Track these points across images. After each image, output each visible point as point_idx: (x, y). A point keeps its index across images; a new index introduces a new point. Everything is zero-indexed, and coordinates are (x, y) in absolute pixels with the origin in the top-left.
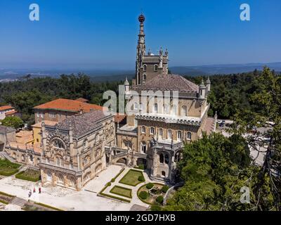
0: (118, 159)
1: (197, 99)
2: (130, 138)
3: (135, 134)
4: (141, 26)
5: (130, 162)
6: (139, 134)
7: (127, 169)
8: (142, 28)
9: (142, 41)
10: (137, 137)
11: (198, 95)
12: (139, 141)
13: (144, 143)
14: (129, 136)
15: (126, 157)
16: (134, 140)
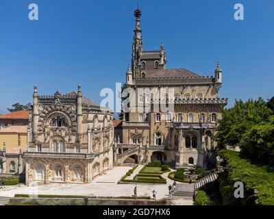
0: (126, 157)
1: (213, 85)
2: (140, 131)
3: (147, 125)
4: (137, 21)
5: (142, 158)
6: (152, 124)
7: (140, 167)
8: (138, 23)
9: (139, 37)
10: (149, 128)
11: (214, 80)
12: (152, 133)
13: (158, 134)
14: (139, 128)
15: (137, 153)
16: (146, 133)
